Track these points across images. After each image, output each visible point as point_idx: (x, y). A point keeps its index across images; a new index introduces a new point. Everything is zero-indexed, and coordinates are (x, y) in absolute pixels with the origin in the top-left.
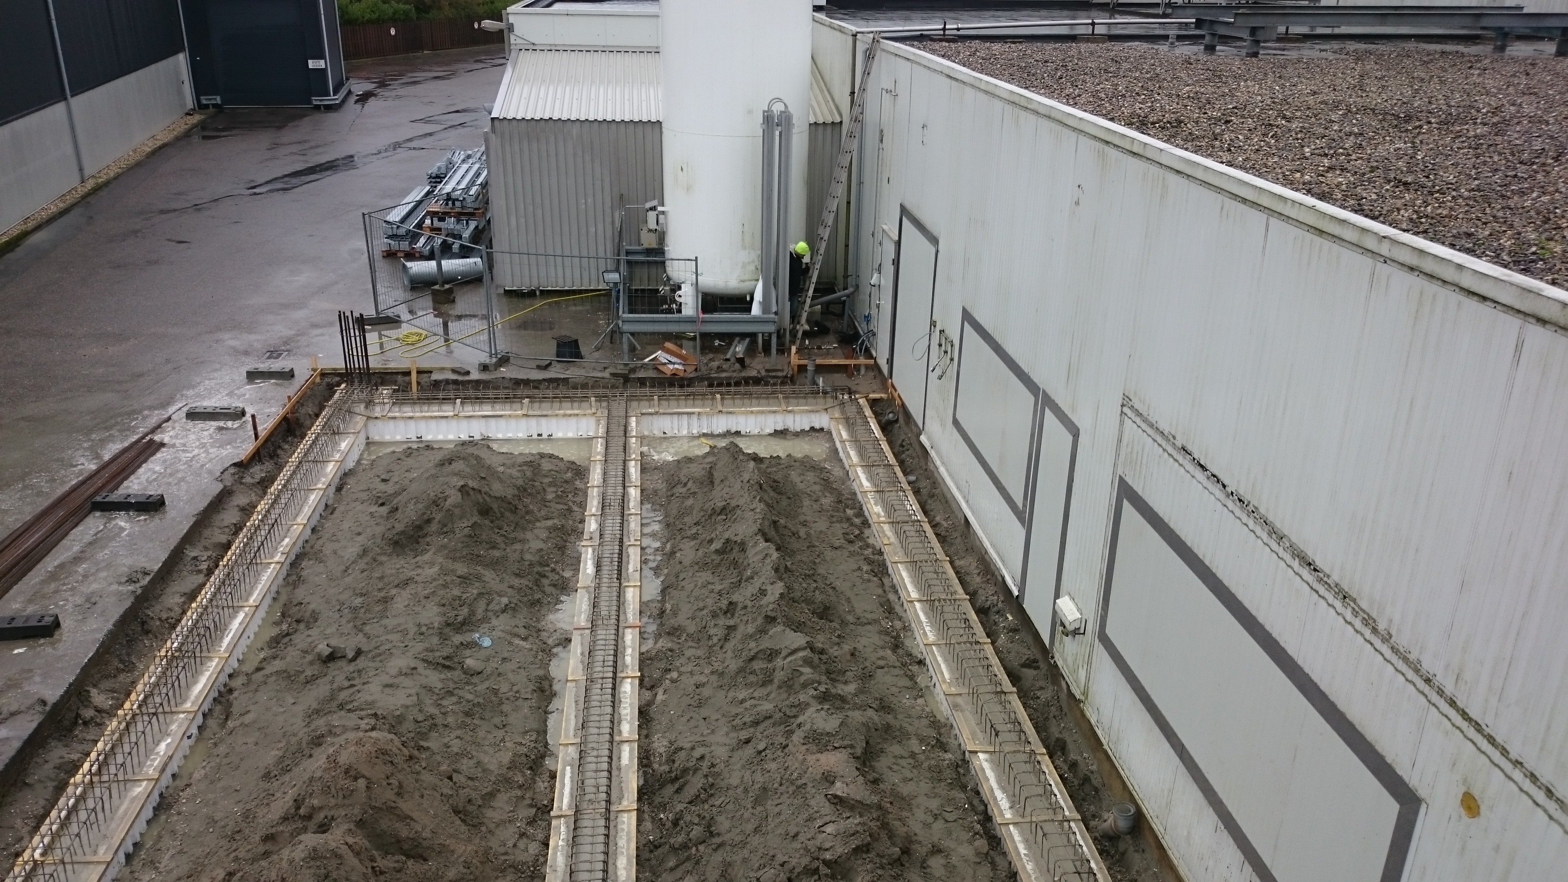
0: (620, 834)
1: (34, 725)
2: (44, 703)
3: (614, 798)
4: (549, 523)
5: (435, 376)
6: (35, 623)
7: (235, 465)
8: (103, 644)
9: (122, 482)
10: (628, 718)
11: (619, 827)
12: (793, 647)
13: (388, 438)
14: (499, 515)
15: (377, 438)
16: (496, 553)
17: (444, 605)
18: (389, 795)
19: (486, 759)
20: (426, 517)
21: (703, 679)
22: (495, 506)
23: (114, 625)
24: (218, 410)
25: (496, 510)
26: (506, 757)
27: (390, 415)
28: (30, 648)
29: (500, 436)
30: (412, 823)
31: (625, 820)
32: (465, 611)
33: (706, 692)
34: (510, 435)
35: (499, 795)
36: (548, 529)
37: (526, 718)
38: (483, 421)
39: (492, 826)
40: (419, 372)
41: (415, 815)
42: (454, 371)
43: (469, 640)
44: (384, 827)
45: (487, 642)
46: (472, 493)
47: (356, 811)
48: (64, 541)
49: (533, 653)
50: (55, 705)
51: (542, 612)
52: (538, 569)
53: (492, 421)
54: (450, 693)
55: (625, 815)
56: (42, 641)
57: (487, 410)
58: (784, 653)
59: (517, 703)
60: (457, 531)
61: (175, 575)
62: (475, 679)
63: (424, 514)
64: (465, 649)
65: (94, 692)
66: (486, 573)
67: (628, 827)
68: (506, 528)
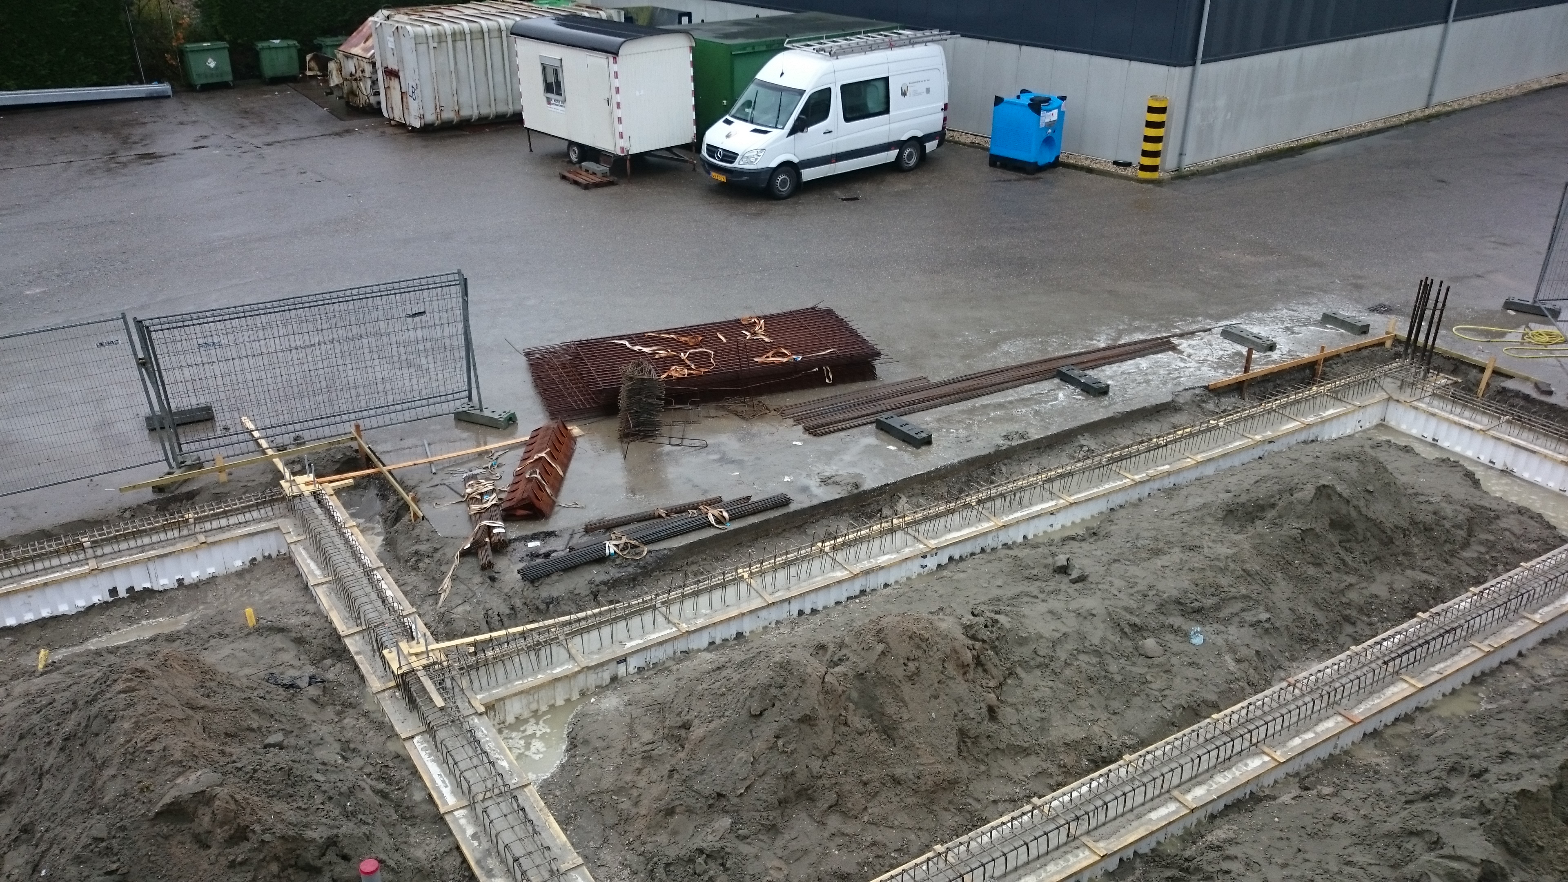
0: (1061, 862)
1: (837, 496)
2: (857, 486)
3: (1097, 833)
4: (1423, 577)
5: (1510, 384)
6: (912, 433)
7: (1206, 387)
8: (937, 470)
9: (1104, 365)
10: (1214, 786)
11: (1069, 856)
12: (1460, 852)
13: (1403, 427)
14: (1361, 538)
15: (1393, 423)
16: (1311, 571)
17: (1197, 585)
18: (899, 673)
19: (1056, 721)
20: (1272, 500)
21: (1350, 816)
22: (1360, 526)
23: (959, 462)
24: (1250, 337)
25: (1360, 531)
26: (1076, 734)
27: (1416, 403)
28: (899, 449)
29: (1526, 476)
30: (904, 709)
31: (1081, 855)
32: (1209, 602)
33: (1337, 829)
34: (1539, 479)
35: (1033, 757)
36: (1414, 581)
37: (1144, 721)
38: (1513, 449)
39: (995, 772)
40: (1496, 373)
41: (911, 705)
42: (1537, 386)
43: (1184, 627)
44: (878, 693)
45: (1198, 640)
46: (1335, 498)
47: (863, 665)
48: (1011, 391)
49: (1230, 677)
50: (865, 492)
51: (1309, 655)
52: (1353, 613)
53: (1524, 455)
54: (1097, 653)
55: (1087, 853)
56: (909, 449)
57: (1524, 439)
58: (1446, 851)
59: (1152, 705)
60: (1286, 527)
61: (1055, 451)
62: (1141, 660)
63: (1273, 496)
64: (1171, 632)
65: (904, 499)
66: (1283, 584)
67: (1075, 863)
68: (1357, 554)
